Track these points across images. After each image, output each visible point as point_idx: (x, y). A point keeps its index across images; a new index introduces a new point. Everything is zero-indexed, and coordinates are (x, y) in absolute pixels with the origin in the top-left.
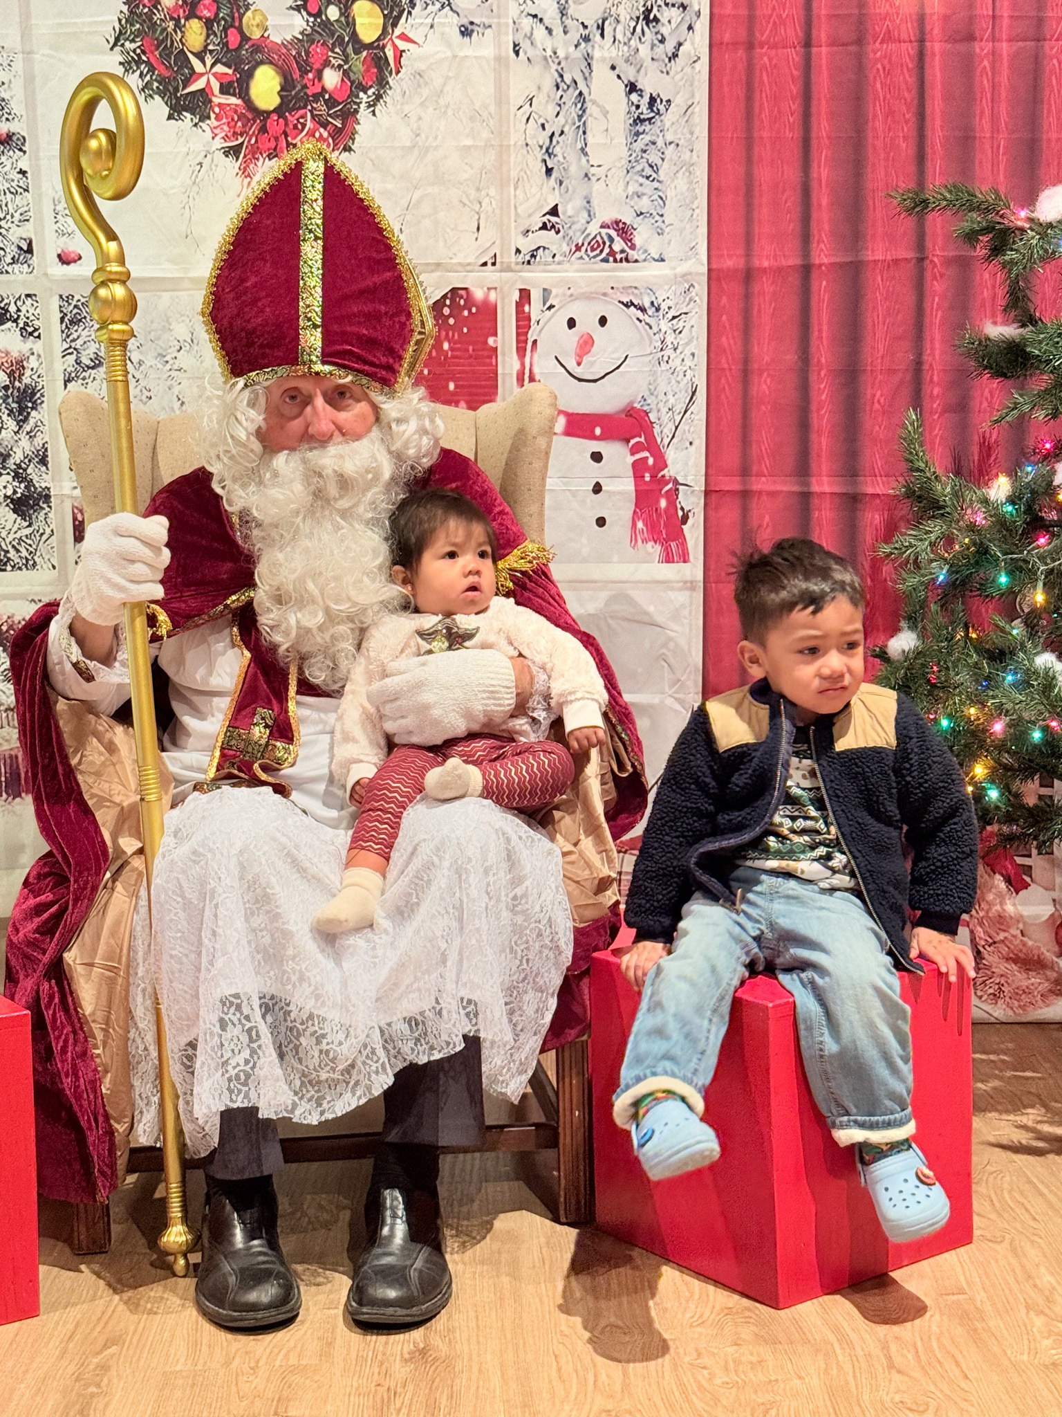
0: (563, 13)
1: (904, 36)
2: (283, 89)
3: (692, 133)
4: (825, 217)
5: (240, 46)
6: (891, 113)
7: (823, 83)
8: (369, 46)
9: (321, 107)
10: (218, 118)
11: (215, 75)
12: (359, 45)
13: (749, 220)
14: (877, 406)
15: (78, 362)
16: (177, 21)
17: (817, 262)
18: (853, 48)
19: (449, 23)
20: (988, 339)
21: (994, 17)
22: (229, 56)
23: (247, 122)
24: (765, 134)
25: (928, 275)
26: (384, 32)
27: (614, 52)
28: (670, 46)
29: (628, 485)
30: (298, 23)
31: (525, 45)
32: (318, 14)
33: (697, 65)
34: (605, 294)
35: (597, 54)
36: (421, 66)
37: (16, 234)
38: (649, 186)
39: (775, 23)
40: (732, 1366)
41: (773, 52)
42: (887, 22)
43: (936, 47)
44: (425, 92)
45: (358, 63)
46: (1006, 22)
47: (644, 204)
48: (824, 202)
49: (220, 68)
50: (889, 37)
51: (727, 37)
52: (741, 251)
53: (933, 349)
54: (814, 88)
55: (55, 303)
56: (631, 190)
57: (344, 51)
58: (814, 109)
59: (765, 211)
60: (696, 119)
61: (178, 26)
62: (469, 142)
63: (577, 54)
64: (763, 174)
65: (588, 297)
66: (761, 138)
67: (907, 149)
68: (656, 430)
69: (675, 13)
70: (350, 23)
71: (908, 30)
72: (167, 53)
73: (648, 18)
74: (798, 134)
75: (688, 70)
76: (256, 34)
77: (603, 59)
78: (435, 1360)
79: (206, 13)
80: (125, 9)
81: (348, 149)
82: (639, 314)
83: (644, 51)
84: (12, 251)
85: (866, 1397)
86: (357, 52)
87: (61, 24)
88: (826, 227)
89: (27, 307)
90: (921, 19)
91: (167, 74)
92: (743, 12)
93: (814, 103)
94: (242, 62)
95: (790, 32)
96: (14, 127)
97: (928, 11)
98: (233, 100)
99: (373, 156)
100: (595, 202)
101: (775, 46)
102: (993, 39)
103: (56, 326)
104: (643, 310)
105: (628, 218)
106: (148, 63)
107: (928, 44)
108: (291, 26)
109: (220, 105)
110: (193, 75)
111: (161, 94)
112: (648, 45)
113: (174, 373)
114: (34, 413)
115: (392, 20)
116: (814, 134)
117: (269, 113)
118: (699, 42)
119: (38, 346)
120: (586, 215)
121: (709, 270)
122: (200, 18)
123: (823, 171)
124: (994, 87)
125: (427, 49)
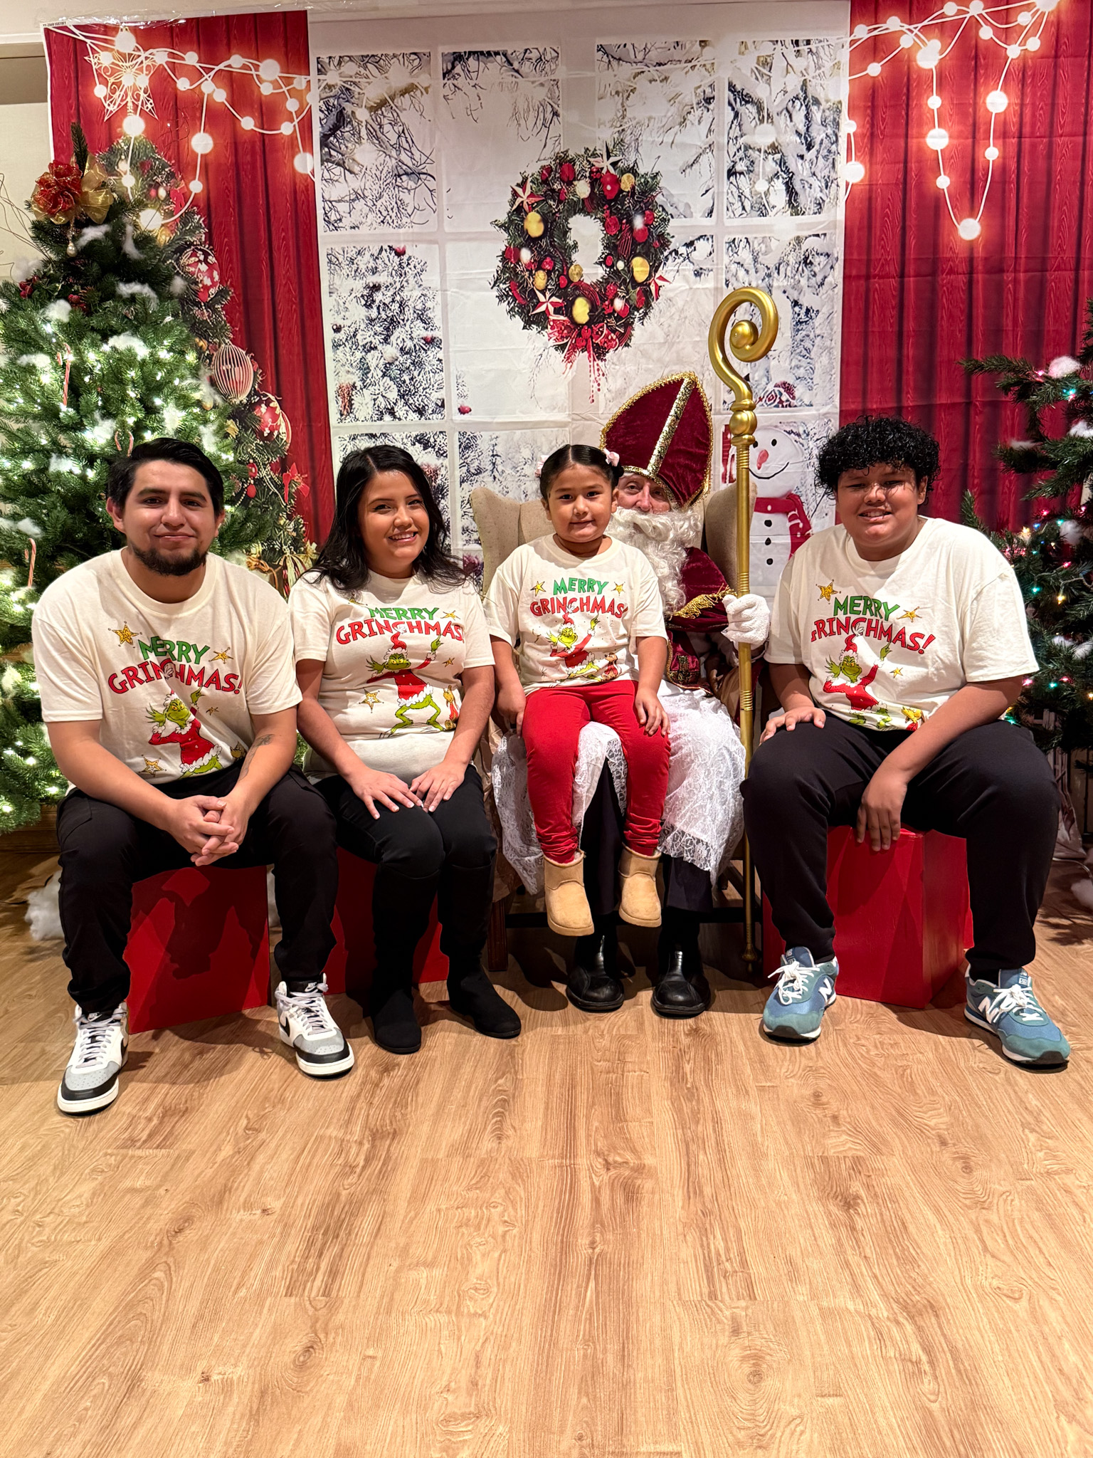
0: (755, 260)
1: (960, 270)
2: (591, 311)
3: (832, 330)
4: (911, 378)
5: (567, 287)
6: (951, 316)
7: (911, 297)
8: (641, 284)
9: (612, 321)
10: (552, 328)
11: (552, 303)
12: (635, 283)
13: (865, 380)
14: (940, 491)
15: (468, 471)
16: (531, 272)
17: (906, 405)
18: (929, 278)
19: (688, 268)
20: (1011, 449)
21: (1016, 258)
22: (560, 291)
23: (571, 330)
24: (876, 329)
25: (972, 412)
26: (650, 276)
27: (785, 283)
28: (819, 278)
29: (787, 540)
30: (601, 272)
31: (732, 280)
32: (612, 266)
33: (836, 290)
34: (776, 427)
35: (775, 284)
36: (671, 295)
37: (435, 396)
38: (804, 362)
39: (883, 265)
40: (879, 1045)
41: (881, 281)
42: (951, 263)
43: (980, 277)
44: (673, 310)
45: (634, 294)
46: (1023, 261)
47: (801, 372)
48: (911, 369)
49: (554, 299)
50: (951, 272)
51: (854, 273)
52: (860, 399)
53: (975, 456)
54: (906, 303)
55: (457, 436)
56: (793, 364)
57: (626, 288)
58: (905, 315)
59: (875, 375)
60: (835, 321)
61: (531, 274)
62: (698, 339)
63: (764, 284)
64: (874, 353)
65: (765, 428)
66: (873, 332)
67: (960, 337)
68: (805, 507)
69: (822, 258)
70: (629, 269)
71: (963, 267)
72: (524, 290)
73: (807, 262)
74: (896, 328)
75: (830, 292)
76: (576, 279)
77: (779, 287)
78: (704, 1035)
79: (547, 267)
80: (500, 264)
81: (627, 345)
82: (796, 438)
83: (804, 282)
84: (432, 406)
85: (962, 1064)
86: (634, 288)
87: (463, 274)
88: (912, 384)
89: (440, 439)
90: (971, 260)
91: (524, 302)
92: (865, 257)
93: (906, 310)
94: (568, 295)
95: (892, 269)
96: (437, 334)
97: (976, 255)
98: (562, 318)
99: (641, 348)
100: (771, 372)
101: (881, 277)
102: (1015, 271)
103: (457, 450)
104: (799, 435)
105: (791, 381)
106: (513, 296)
107: (975, 275)
108: (596, 274)
109: (554, 321)
110: (539, 304)
111: (520, 314)
112: (806, 277)
113: (522, 478)
114: (442, 501)
115: (654, 269)
116: (905, 329)
117: (583, 325)
118: (837, 276)
119: (446, 462)
120: (765, 379)
121: (841, 411)
122: (544, 270)
123: (910, 351)
124: (1016, 300)
125: (675, 284)
